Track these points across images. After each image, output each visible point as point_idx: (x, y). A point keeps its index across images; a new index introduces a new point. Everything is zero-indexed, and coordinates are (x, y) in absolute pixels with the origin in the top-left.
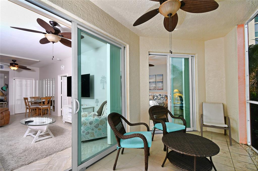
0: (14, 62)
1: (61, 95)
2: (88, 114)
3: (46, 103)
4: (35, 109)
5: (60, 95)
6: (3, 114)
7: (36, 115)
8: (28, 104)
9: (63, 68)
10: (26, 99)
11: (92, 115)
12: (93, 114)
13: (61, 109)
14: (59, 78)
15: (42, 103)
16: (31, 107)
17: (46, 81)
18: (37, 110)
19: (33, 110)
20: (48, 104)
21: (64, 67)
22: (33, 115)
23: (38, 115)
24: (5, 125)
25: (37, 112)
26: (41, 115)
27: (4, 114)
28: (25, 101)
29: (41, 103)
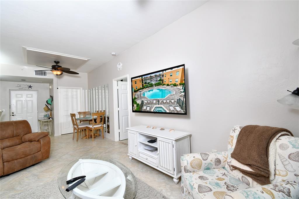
0: (57, 65)
1: (119, 109)
2: (204, 160)
3: (98, 121)
4: (85, 130)
5: (116, 109)
6: (40, 143)
7: (87, 138)
8: (75, 123)
9: (120, 66)
10: (73, 115)
11: (212, 163)
12: (214, 160)
13: (119, 131)
14: (115, 83)
15: (93, 121)
16: (80, 127)
17: (97, 91)
18: (87, 130)
19: (82, 130)
20: (100, 122)
21: (121, 64)
22: (82, 138)
23: (89, 138)
24: (42, 160)
25: (87, 134)
26: (92, 137)
27: (42, 143)
28: (73, 118)
29: (91, 120)
